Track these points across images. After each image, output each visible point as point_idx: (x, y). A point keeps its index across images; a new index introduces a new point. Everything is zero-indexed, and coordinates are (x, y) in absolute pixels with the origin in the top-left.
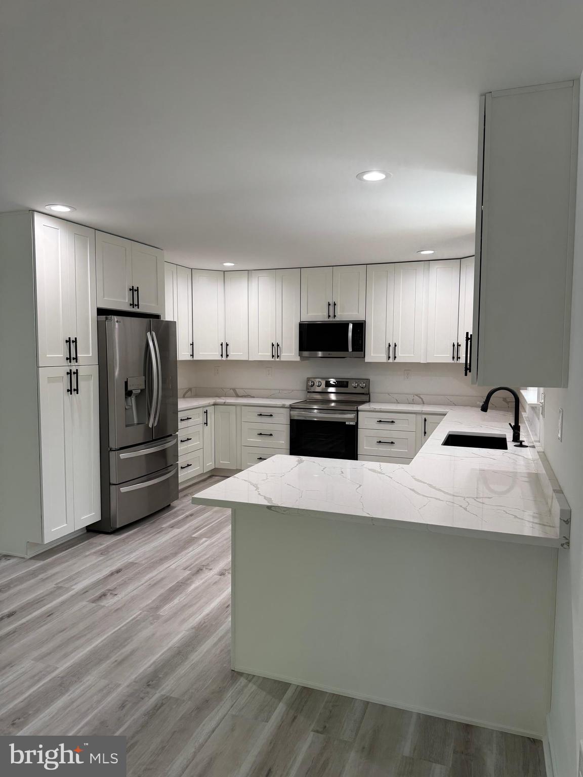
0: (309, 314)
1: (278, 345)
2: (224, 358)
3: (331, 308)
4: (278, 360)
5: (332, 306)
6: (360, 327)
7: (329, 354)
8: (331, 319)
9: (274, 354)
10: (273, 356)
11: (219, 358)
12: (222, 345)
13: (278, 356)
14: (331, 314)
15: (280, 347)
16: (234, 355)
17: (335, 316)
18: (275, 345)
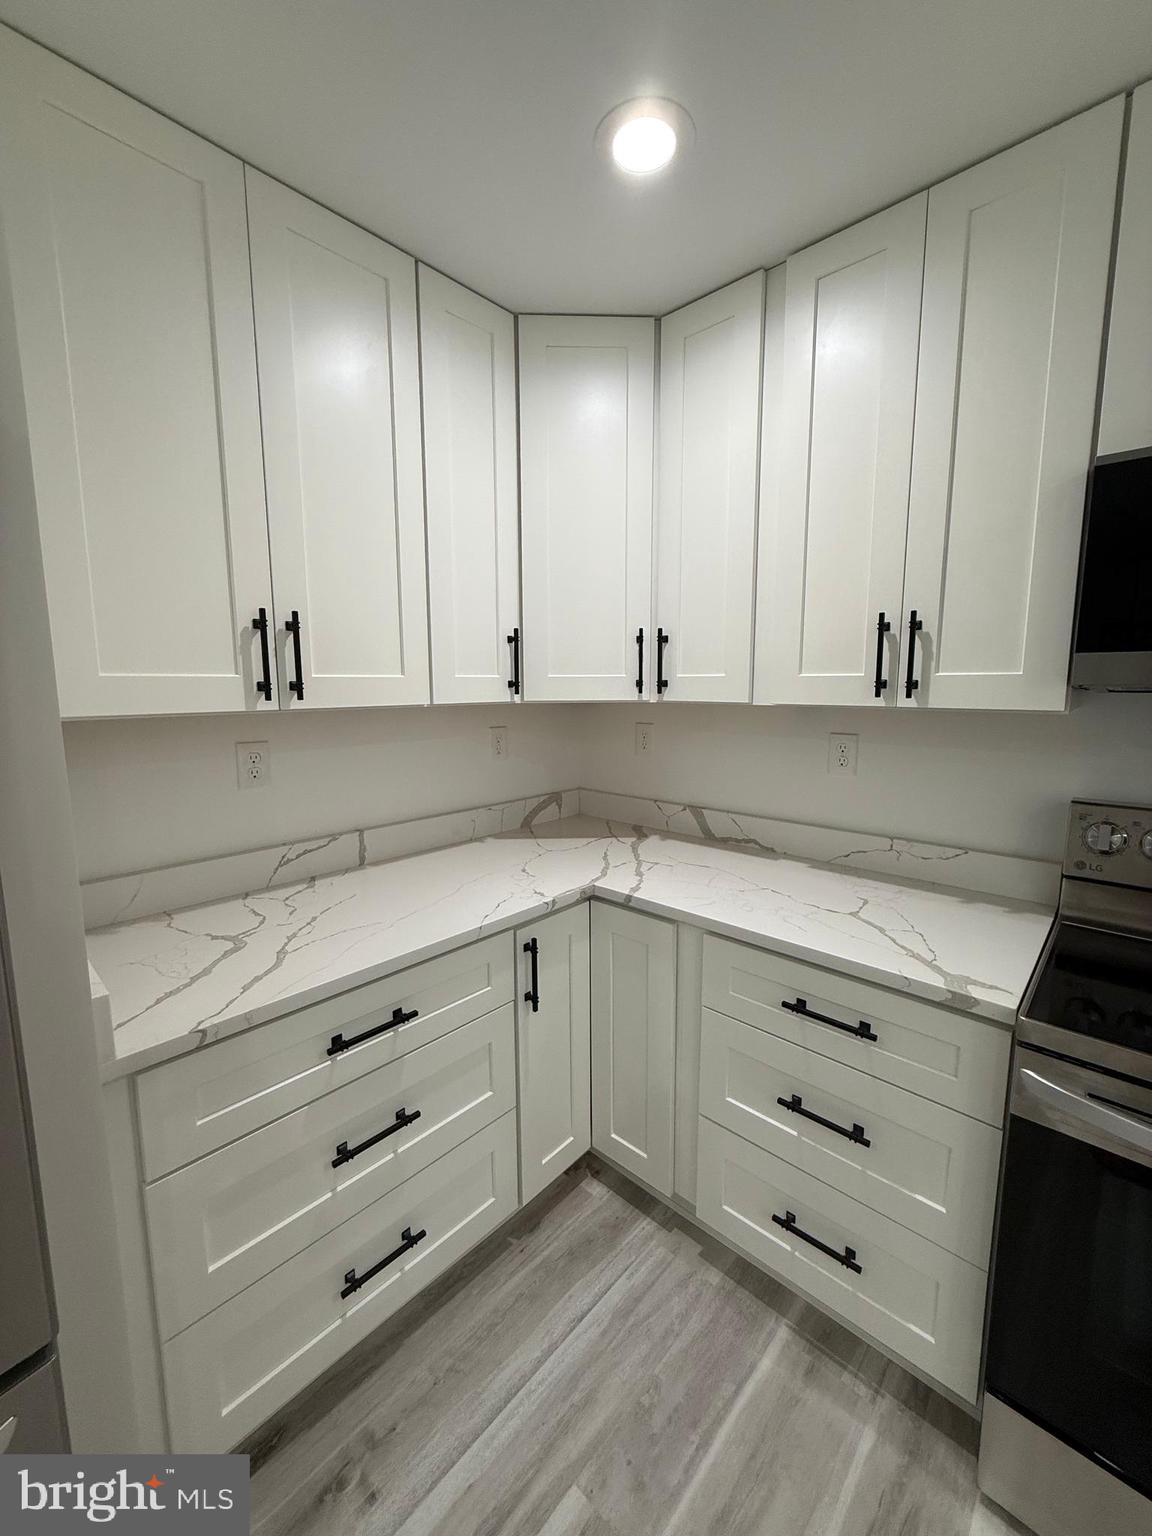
1: (915, 625)
2: (650, 694)
4: (911, 703)
9: (885, 676)
10: (880, 685)
11: (630, 695)
12: (640, 639)
13: (911, 685)
15: (927, 638)
16: (691, 682)
18: (900, 629)
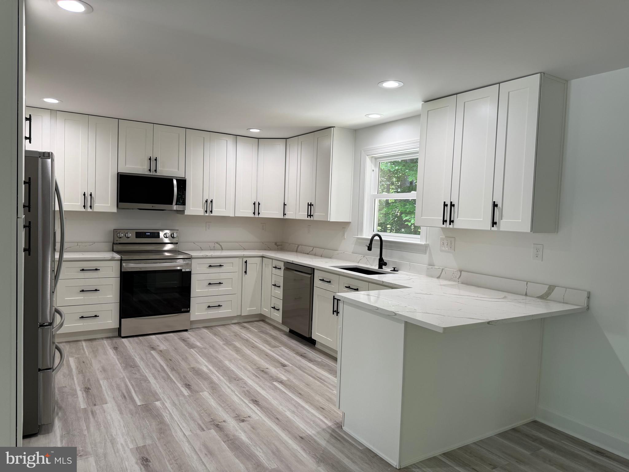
0: (127, 166)
3: (153, 163)
5: (154, 161)
6: (182, 183)
7: (153, 207)
8: (153, 173)
14: (153, 168)
17: (156, 171)
